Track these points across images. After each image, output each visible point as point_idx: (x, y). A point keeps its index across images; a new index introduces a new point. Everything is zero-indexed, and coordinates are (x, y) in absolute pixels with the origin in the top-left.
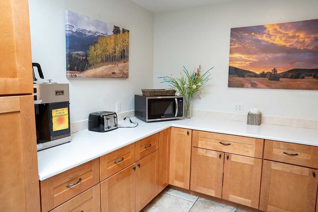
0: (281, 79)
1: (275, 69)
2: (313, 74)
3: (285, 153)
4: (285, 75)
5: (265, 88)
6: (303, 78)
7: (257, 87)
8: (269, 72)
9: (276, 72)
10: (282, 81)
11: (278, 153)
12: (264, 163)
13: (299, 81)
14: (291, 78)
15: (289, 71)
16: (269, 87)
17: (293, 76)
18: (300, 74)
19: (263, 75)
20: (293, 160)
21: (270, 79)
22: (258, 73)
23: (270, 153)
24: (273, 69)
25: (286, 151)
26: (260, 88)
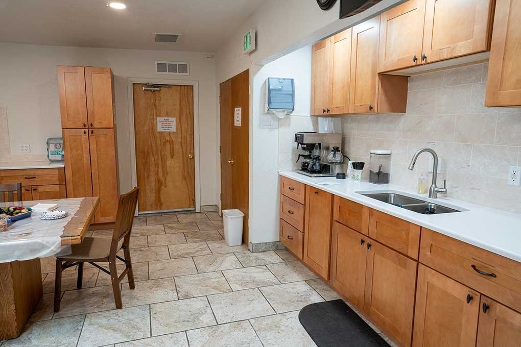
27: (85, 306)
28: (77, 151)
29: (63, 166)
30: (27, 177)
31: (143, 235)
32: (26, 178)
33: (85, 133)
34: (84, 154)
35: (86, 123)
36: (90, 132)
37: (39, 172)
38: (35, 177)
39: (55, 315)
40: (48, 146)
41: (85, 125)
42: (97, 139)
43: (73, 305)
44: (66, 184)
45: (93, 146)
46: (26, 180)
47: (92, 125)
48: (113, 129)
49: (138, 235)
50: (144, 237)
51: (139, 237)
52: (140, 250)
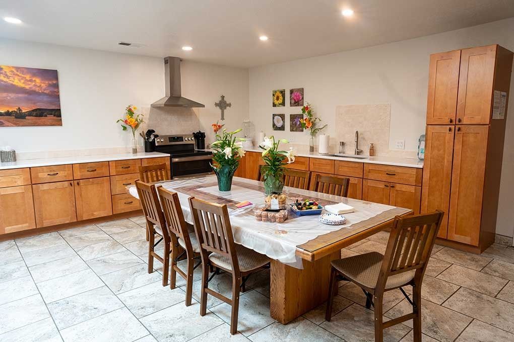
0: (27, 117)
1: (19, 108)
2: (53, 113)
3: (49, 175)
4: (30, 114)
5: (13, 126)
6: (46, 116)
7: (4, 125)
8: (14, 111)
9: (21, 111)
10: (28, 119)
11: (43, 176)
12: (33, 188)
13: (43, 119)
14: (36, 116)
15: (33, 111)
16: (17, 125)
17: (37, 114)
18: (43, 113)
19: (8, 114)
20: (56, 178)
21: (16, 118)
22: (3, 112)
23: (37, 177)
24: (18, 108)
25: (49, 173)
26: (8, 126)
27: (354, 330)
28: (439, 150)
29: (421, 167)
30: (389, 173)
31: (503, 277)
32: (387, 174)
33: (450, 130)
34: (446, 156)
35: (454, 119)
36: (457, 129)
37: (399, 170)
38: (395, 175)
39: (324, 323)
40: (420, 143)
41: (451, 121)
42: (465, 138)
43: (346, 322)
44: (422, 186)
45: (458, 147)
46: (387, 176)
47: (460, 121)
48: (488, 126)
49: (497, 274)
50: (503, 281)
51: (495, 278)
52: (478, 297)
